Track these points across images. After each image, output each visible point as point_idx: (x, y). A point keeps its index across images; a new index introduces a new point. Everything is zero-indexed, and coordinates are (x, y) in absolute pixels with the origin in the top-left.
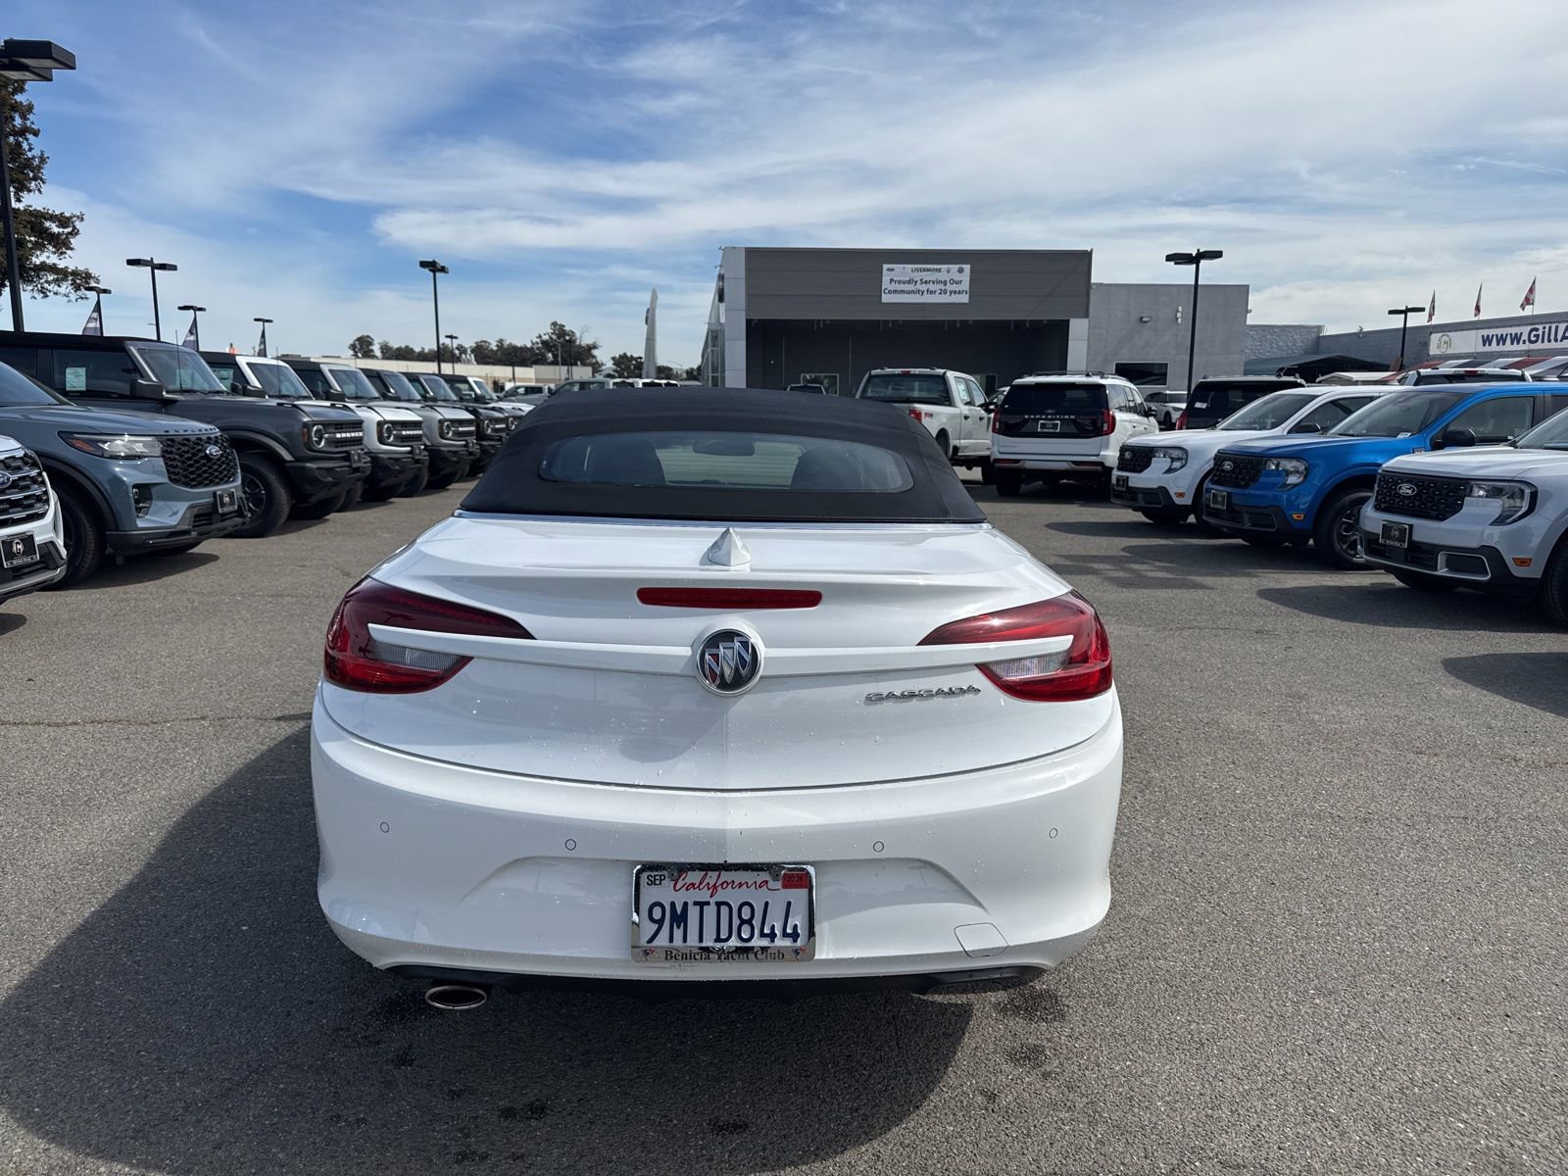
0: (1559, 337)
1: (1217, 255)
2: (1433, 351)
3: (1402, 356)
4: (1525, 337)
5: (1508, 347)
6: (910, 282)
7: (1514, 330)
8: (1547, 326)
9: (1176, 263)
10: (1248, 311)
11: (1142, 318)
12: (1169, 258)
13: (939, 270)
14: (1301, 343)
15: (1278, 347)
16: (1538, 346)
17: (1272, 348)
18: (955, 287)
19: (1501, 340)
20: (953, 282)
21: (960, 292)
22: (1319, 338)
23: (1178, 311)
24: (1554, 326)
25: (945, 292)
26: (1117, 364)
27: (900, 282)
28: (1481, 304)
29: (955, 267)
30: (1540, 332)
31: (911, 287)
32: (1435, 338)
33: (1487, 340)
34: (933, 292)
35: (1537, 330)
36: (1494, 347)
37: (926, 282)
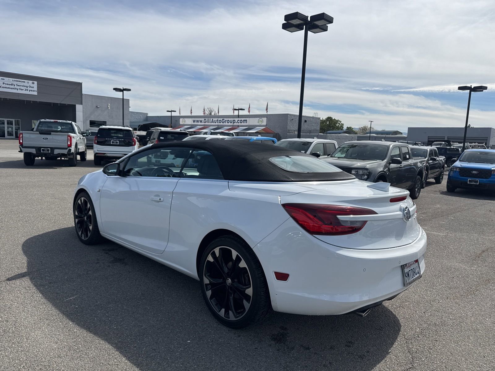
0: (211, 122)
1: (129, 90)
2: (181, 123)
3: (171, 123)
4: (203, 121)
5: (199, 123)
6: (12, 85)
7: (200, 119)
8: (208, 119)
9: (116, 91)
10: (129, 107)
11: (97, 106)
12: (114, 89)
13: (24, 82)
14: (142, 118)
15: (136, 118)
16: (206, 124)
17: (134, 118)
18: (31, 89)
19: (198, 121)
20: (30, 87)
21: (33, 91)
22: (147, 117)
23: (108, 105)
24: (209, 119)
25: (27, 90)
26: (90, 120)
27: (7, 84)
28: (192, 111)
29: (31, 82)
30: (206, 120)
31: (12, 87)
32: (181, 119)
33: (194, 121)
34: (22, 90)
35: (206, 119)
36: (196, 123)
37: (19, 86)
